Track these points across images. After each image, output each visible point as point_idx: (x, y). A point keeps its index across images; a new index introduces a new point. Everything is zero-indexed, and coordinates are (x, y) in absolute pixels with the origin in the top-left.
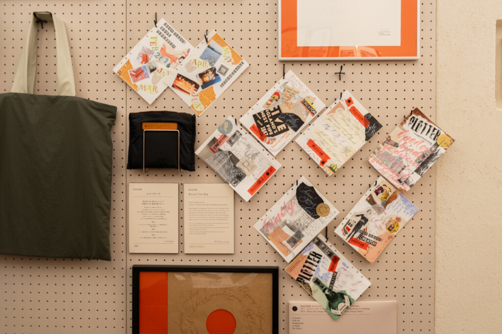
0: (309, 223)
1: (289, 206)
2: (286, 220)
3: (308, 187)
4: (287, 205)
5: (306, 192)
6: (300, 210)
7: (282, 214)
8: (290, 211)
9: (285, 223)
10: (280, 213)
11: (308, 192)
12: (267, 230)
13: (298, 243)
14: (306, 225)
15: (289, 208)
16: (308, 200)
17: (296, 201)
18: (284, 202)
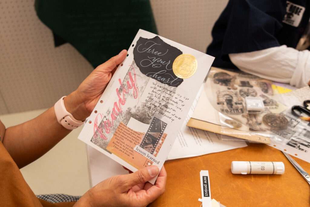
0: (168, 99)
1: (128, 82)
2: (130, 109)
3: (151, 39)
4: (125, 83)
5: (149, 49)
6: (146, 83)
7: (120, 100)
8: (131, 91)
9: (130, 114)
10: (117, 100)
11: (152, 48)
12: (104, 137)
13: (160, 141)
14: (163, 103)
15: (129, 87)
16: (155, 60)
17: (137, 70)
18: (120, 80)
